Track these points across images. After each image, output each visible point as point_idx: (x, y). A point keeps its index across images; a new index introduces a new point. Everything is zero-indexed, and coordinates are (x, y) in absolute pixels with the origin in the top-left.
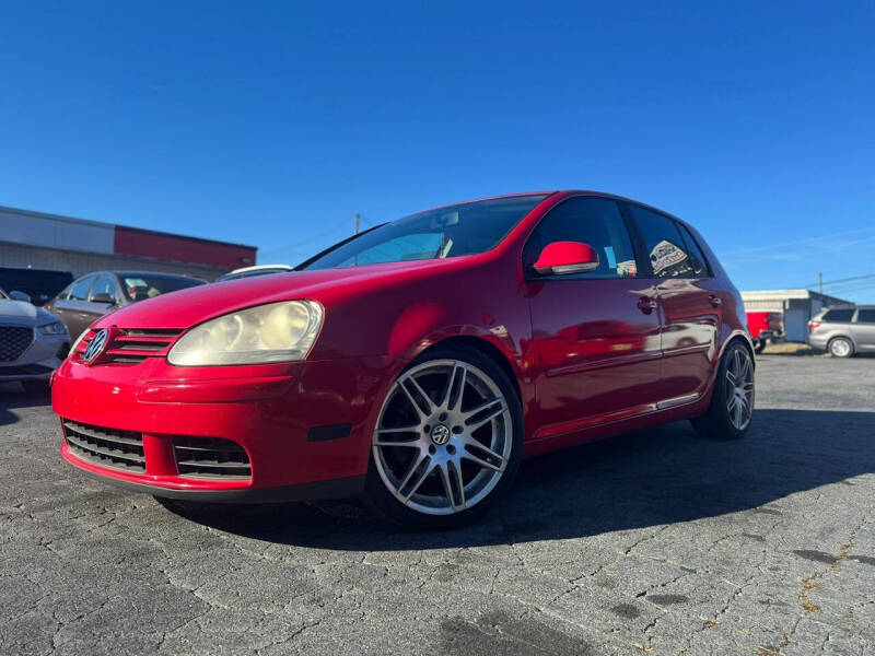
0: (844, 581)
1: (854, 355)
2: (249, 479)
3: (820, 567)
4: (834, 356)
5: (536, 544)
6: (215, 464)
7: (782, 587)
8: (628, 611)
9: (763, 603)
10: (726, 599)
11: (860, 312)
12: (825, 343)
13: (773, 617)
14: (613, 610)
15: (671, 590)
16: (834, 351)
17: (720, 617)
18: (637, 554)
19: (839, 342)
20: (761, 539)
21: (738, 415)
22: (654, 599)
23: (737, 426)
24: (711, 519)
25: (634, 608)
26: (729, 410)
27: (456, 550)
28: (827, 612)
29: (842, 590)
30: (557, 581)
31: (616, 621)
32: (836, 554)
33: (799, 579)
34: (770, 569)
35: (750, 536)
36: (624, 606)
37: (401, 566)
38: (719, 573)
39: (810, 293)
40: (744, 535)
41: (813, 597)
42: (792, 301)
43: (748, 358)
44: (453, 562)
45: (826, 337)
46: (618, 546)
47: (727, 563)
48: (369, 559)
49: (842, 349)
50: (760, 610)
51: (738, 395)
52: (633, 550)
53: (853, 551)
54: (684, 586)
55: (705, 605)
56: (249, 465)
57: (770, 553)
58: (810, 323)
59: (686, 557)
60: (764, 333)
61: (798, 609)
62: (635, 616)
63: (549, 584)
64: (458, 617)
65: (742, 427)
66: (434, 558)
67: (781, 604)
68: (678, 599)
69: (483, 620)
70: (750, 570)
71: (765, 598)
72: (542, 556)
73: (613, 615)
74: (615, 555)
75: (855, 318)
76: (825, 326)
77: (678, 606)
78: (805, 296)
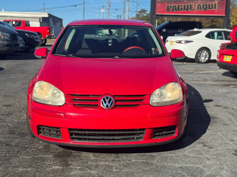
39: (49, 15)
42: (43, 18)
60: (48, 37)
78: (47, 16)
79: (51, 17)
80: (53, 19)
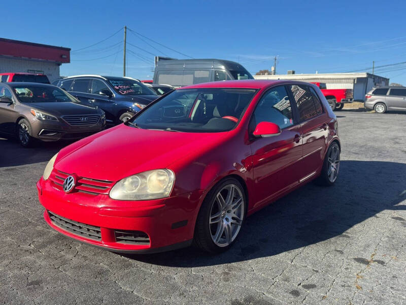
0: (371, 274)
1: (386, 112)
2: (149, 244)
3: (363, 266)
4: (376, 112)
5: (256, 259)
6: (133, 238)
7: (350, 278)
8: (296, 293)
9: (342, 286)
10: (330, 285)
11: (391, 90)
12: (373, 106)
13: (346, 293)
14: (290, 293)
15: (310, 282)
16: (377, 110)
17: (328, 293)
18: (296, 263)
19: (380, 105)
20: (341, 252)
21: (332, 176)
22: (305, 286)
23: (331, 181)
24: (323, 242)
25: (298, 292)
26: (329, 175)
27: (227, 264)
28: (365, 289)
29: (370, 278)
30: (268, 279)
31: (292, 298)
32: (369, 259)
33: (355, 274)
34: (345, 269)
35: (338, 251)
36: (294, 291)
37: (207, 274)
38: (327, 272)
39: (368, 74)
40: (336, 250)
41: (360, 282)
42: (358, 79)
43: (338, 149)
44: (226, 270)
45: (374, 103)
46: (288, 259)
47: (330, 266)
48: (194, 271)
49: (381, 109)
50: (342, 290)
51: (332, 166)
52: (294, 261)
53: (375, 258)
54: (314, 279)
55: (322, 288)
56: (149, 239)
57: (345, 260)
58: (366, 95)
59: (314, 264)
60: (343, 100)
61: (354, 289)
62: (299, 295)
63: (265, 281)
64: (236, 300)
65: (334, 181)
66: (219, 269)
67: (349, 286)
68: (312, 286)
69: (246, 300)
70: (338, 269)
71: (343, 284)
72: (260, 265)
73: (291, 295)
74: (288, 264)
75: (388, 94)
76: (374, 97)
77: (313, 290)
78: (365, 76)
79: (371, 78)
80: (374, 79)
